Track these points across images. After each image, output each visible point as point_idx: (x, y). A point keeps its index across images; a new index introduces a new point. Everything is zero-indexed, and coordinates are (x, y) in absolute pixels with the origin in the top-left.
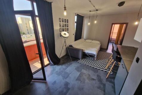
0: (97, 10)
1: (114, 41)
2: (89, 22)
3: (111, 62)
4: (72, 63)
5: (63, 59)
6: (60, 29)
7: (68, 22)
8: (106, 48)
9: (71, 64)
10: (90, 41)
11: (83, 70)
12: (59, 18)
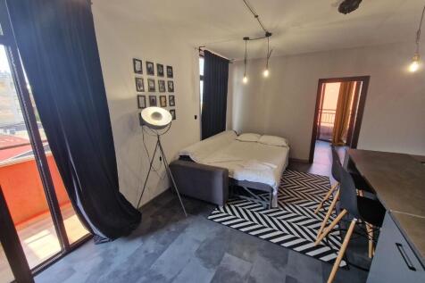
0: (268, 35)
1: (328, 134)
2: (245, 75)
3: (327, 226)
4: (187, 226)
5: (156, 209)
6: (138, 96)
7: (170, 75)
8: (307, 158)
9: (182, 230)
10: (252, 137)
11: (227, 255)
12: (134, 60)
